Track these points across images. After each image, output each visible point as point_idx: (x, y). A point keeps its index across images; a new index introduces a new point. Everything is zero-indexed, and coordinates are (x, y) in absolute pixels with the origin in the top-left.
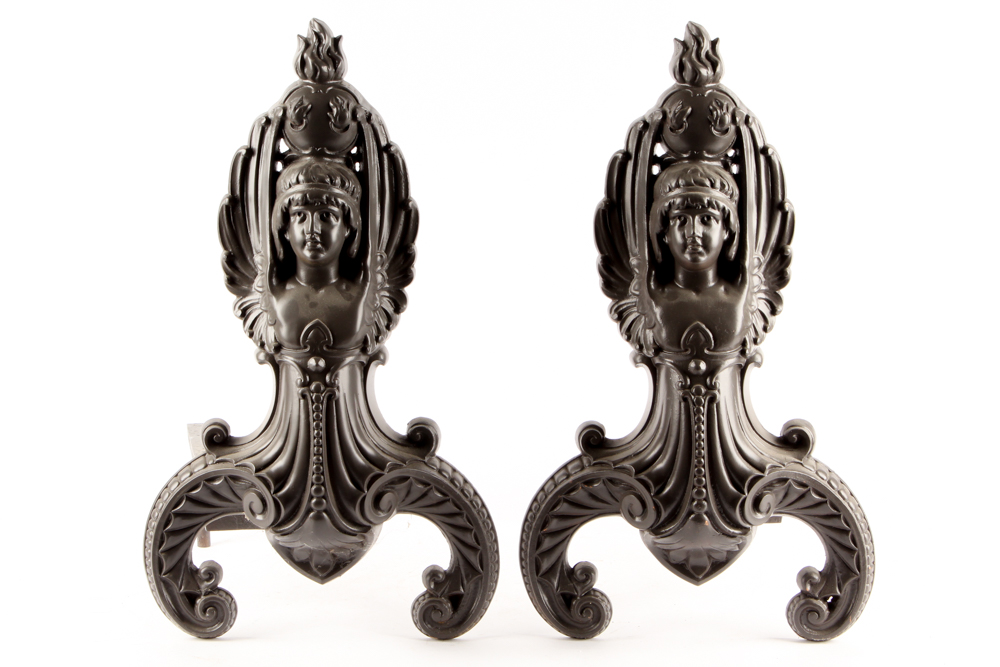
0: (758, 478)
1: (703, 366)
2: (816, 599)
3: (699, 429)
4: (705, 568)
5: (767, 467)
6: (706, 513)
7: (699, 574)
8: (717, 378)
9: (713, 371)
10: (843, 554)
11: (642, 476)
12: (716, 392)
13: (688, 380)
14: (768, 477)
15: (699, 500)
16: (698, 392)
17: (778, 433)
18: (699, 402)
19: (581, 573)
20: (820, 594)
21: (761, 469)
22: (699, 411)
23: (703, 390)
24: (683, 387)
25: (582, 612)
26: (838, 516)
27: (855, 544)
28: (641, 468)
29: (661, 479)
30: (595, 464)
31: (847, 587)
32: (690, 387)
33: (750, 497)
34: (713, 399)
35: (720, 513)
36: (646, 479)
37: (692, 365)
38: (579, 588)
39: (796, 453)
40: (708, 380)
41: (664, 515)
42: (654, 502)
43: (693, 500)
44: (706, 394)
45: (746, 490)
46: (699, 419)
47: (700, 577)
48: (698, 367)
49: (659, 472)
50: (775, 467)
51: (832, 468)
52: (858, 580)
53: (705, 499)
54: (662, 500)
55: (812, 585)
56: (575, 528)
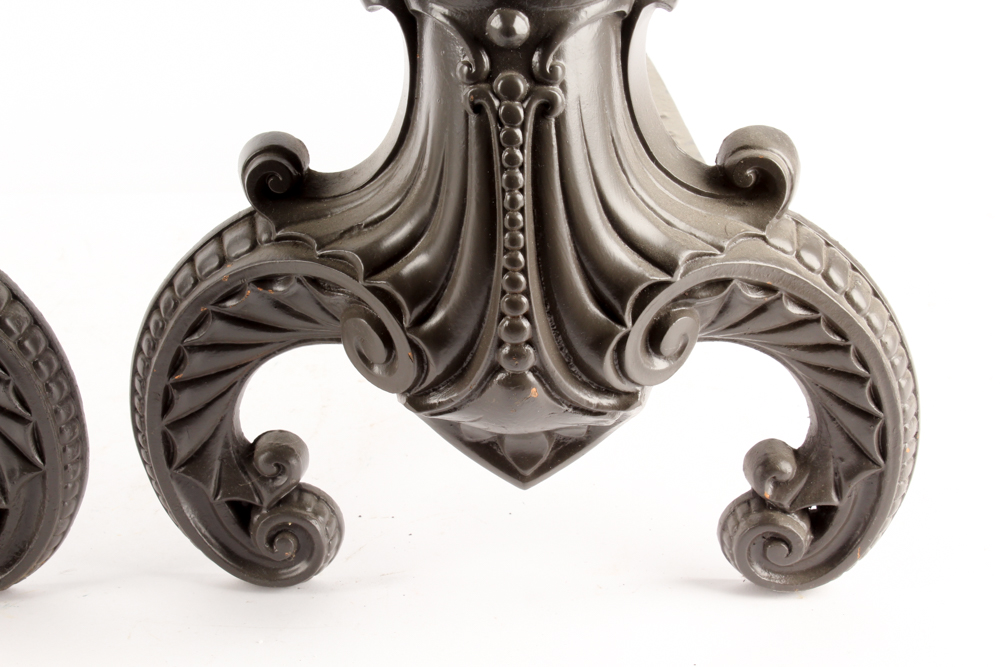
0: (658, 287)
1: (522, 25)
2: (785, 511)
3: (512, 182)
4: (539, 457)
5: (683, 257)
6: (533, 370)
7: (525, 467)
8: (559, 55)
9: (547, 37)
10: (852, 422)
11: (381, 282)
12: (556, 90)
13: (486, 59)
14: (680, 282)
15: (514, 346)
16: (510, 91)
17: (710, 160)
18: (511, 117)
19: (268, 461)
20: (793, 502)
21: (667, 265)
22: (511, 139)
23: (523, 85)
24: (473, 78)
25: (271, 541)
26: (845, 349)
27: (879, 404)
28: (379, 262)
29: (425, 291)
30: (279, 239)
31: (856, 487)
32: (490, 78)
33: (637, 331)
34: (547, 107)
35: (567, 365)
36: (389, 288)
37: (495, 22)
38: (264, 492)
39: (751, 210)
40: (536, 58)
41: (435, 371)
42: (411, 342)
43: (501, 344)
44: (530, 93)
45: (628, 318)
46: (512, 159)
47: (529, 472)
48: (508, 30)
49: (419, 275)
50: (700, 255)
51: (834, 235)
52: (882, 475)
53: (530, 342)
54: (426, 338)
55: (777, 484)
56: (248, 368)
